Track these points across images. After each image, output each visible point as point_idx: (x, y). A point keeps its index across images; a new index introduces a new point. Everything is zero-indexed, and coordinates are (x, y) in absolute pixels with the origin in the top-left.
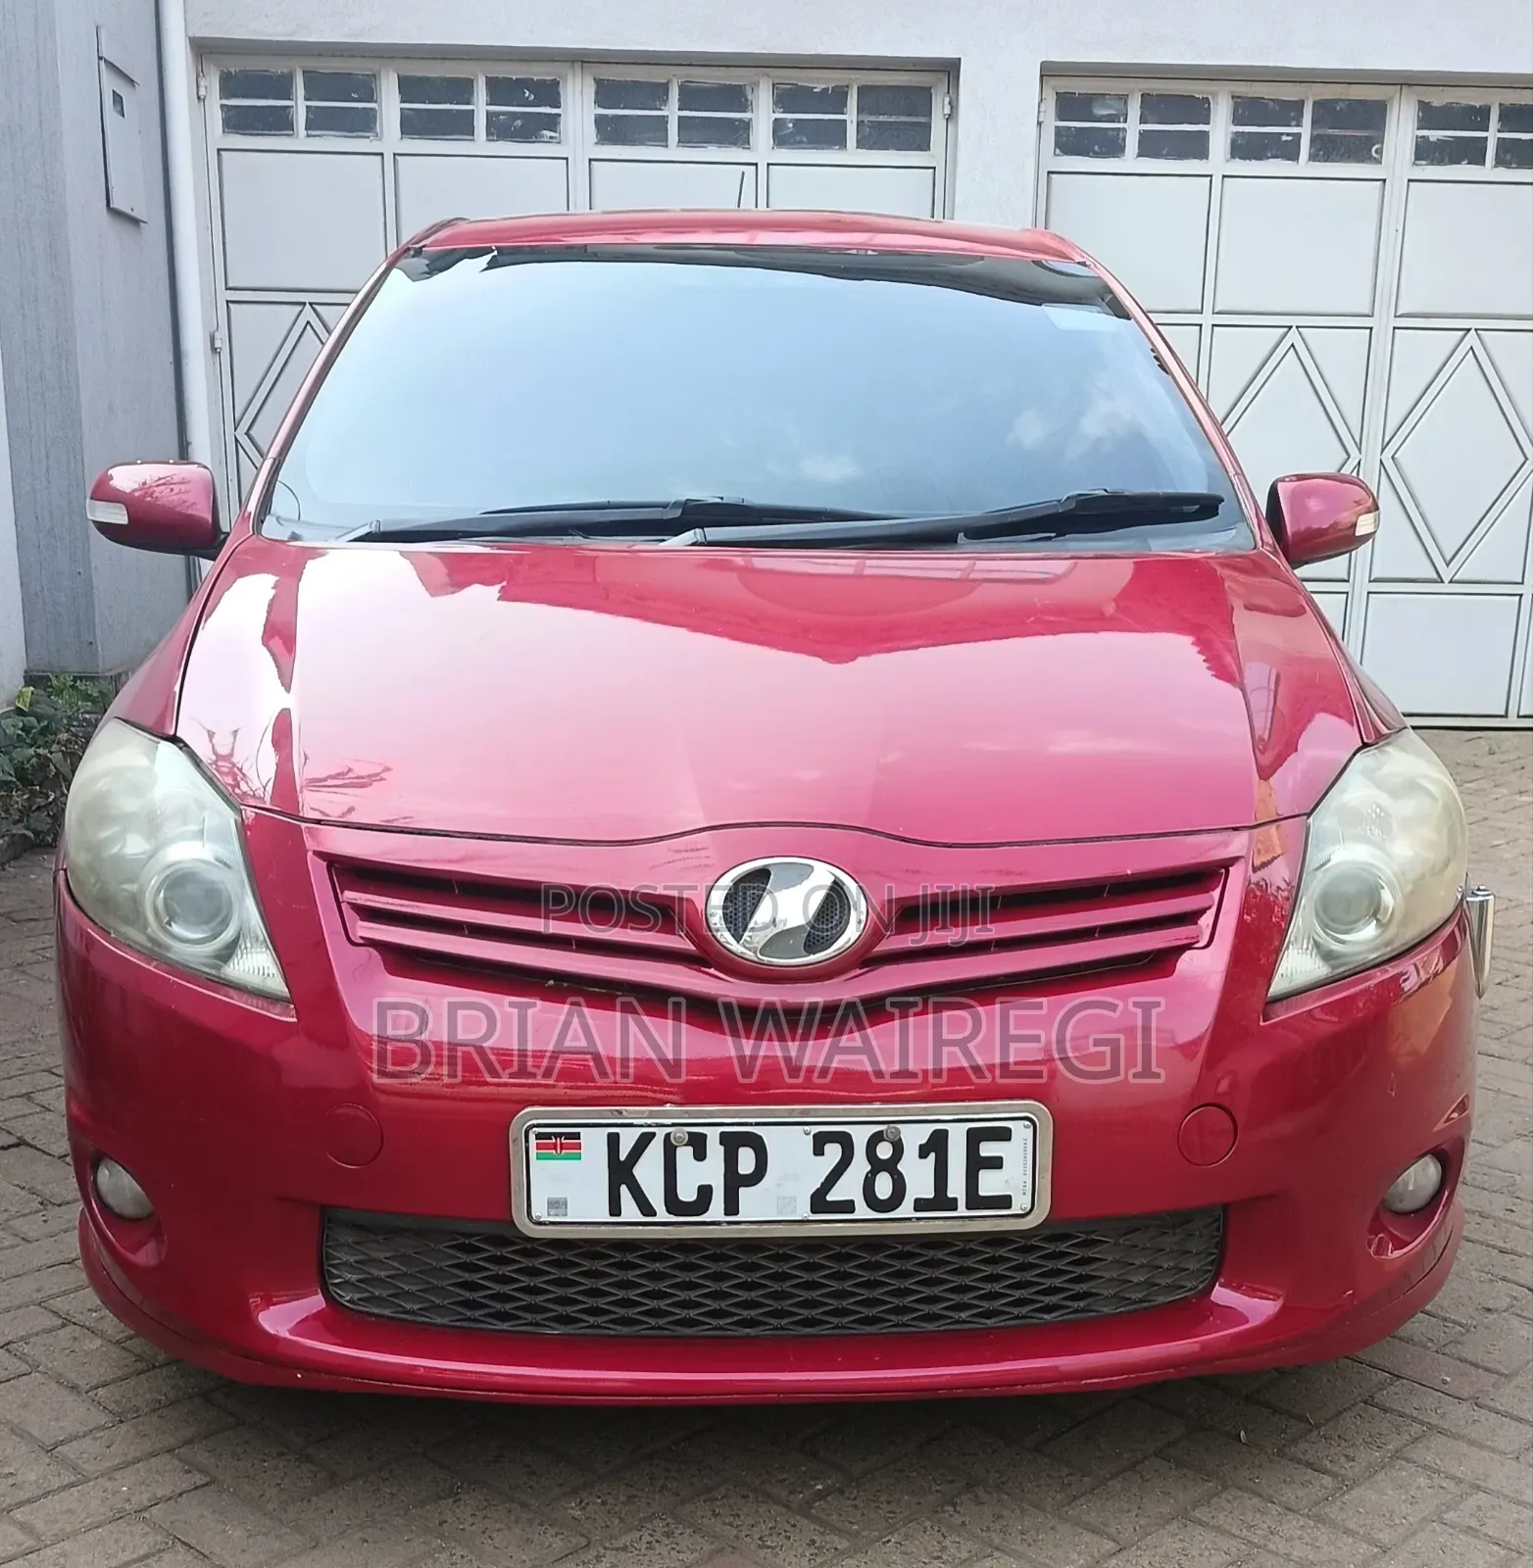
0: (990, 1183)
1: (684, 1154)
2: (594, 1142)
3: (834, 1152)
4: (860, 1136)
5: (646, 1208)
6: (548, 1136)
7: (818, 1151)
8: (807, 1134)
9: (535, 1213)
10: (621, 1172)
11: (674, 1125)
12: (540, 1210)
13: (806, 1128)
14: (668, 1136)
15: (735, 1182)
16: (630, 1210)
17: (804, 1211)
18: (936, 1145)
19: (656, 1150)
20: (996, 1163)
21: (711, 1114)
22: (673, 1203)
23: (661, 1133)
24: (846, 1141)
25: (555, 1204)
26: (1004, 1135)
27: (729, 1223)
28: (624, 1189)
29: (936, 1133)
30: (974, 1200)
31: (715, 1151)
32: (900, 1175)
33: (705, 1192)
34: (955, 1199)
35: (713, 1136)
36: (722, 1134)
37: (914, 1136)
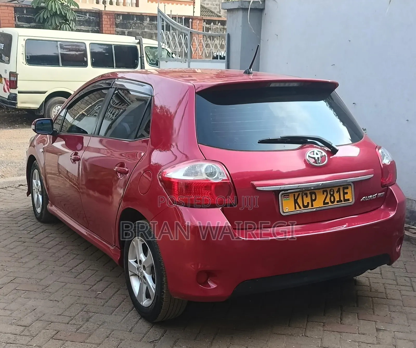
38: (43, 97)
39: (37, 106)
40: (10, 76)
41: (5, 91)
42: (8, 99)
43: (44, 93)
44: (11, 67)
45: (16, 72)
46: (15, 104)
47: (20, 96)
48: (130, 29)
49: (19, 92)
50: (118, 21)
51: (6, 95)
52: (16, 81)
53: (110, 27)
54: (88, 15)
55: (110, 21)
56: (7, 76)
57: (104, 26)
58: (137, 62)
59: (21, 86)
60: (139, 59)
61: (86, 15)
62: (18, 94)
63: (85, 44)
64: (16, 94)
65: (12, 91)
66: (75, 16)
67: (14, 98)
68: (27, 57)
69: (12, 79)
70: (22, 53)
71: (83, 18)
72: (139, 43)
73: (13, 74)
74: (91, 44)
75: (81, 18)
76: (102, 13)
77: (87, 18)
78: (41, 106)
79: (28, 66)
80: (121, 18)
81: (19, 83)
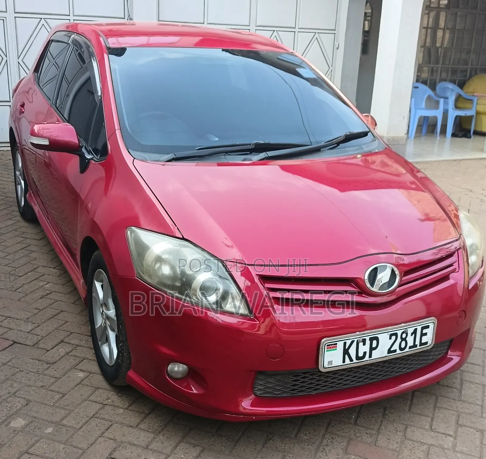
0: (424, 339)
1: (361, 344)
2: (340, 345)
3: (394, 338)
4: (399, 333)
5: (351, 360)
6: (329, 345)
7: (390, 338)
8: (388, 334)
9: (325, 366)
10: (346, 352)
11: (359, 337)
12: (326, 365)
13: (388, 333)
14: (357, 340)
15: (372, 349)
16: (347, 361)
17: (386, 354)
18: (415, 332)
19: (355, 344)
20: (426, 334)
21: (367, 333)
22: (358, 358)
23: (356, 340)
24: (396, 335)
25: (330, 362)
26: (428, 327)
27: (369, 360)
28: (346, 356)
29: (415, 329)
30: (421, 344)
31: (368, 342)
32: (407, 341)
33: (365, 353)
34: (417, 345)
35: (367, 339)
36: (370, 338)
37: (411, 331)
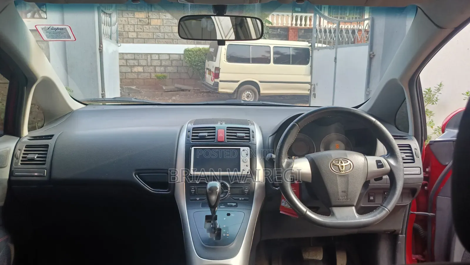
38: (236, 85)
39: (231, 91)
40: (215, 70)
41: (212, 81)
42: (213, 86)
43: (237, 82)
44: (216, 64)
45: (219, 67)
46: (217, 89)
47: (221, 84)
48: (309, 39)
49: (221, 81)
50: (301, 34)
51: (212, 83)
52: (219, 74)
53: (294, 38)
54: (279, 30)
55: (294, 33)
56: (213, 70)
57: (289, 37)
58: (308, 60)
59: (222, 76)
60: (310, 58)
61: (278, 30)
62: (219, 82)
63: (270, 47)
64: (218, 82)
65: (216, 80)
66: (269, 31)
67: (217, 84)
68: (227, 57)
69: (217, 72)
70: (224, 54)
71: (276, 32)
72: (311, 46)
73: (218, 69)
74: (274, 47)
75: (274, 32)
76: (289, 28)
77: (278, 32)
78: (235, 91)
79: (227, 63)
80: (303, 31)
81: (221, 75)
